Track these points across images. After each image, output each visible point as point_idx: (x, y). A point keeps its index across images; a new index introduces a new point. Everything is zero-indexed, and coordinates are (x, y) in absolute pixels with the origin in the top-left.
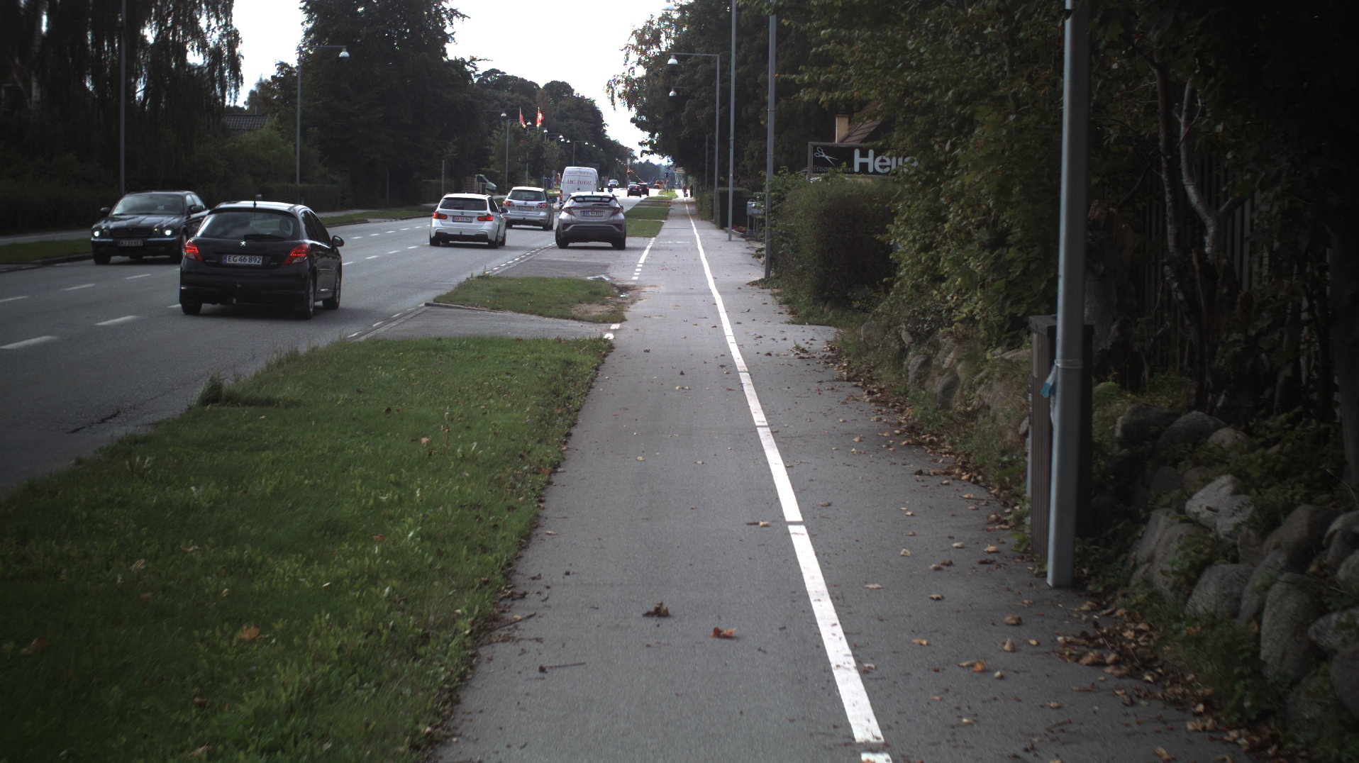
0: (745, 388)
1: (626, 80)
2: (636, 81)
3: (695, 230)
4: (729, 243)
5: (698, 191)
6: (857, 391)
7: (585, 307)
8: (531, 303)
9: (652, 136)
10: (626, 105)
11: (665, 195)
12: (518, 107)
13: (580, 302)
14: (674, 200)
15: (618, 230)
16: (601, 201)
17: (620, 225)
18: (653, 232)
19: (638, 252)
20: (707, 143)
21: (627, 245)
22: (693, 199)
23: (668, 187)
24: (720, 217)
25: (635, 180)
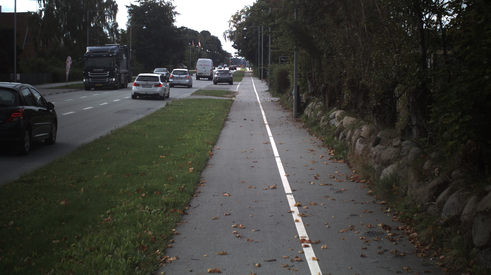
0: (260, 105)
1: (230, 31)
2: (233, 32)
3: (252, 80)
4: (262, 83)
5: (254, 68)
6: (280, 105)
7: (226, 95)
9: (239, 51)
10: (230, 40)
11: (243, 70)
12: (192, 40)
13: (224, 94)
14: (246, 71)
15: (231, 79)
16: (226, 71)
17: (231, 78)
18: (240, 80)
19: (237, 85)
21: (233, 84)
22: (252, 71)
23: (244, 67)
24: (259, 76)
25: (232, 64)
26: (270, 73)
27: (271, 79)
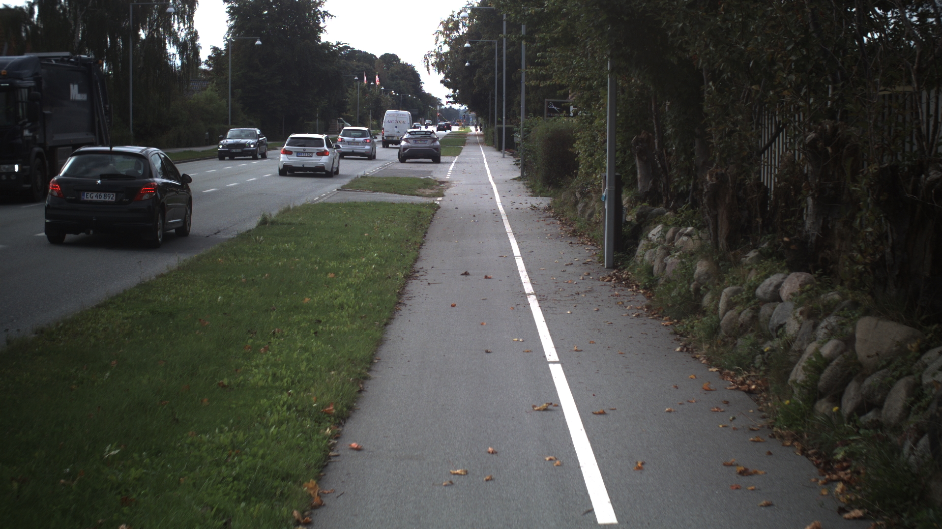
0: (504, 221)
1: (437, 54)
2: (443, 54)
3: (483, 152)
4: (503, 159)
5: (485, 127)
6: (555, 221)
7: (423, 190)
8: (393, 188)
9: (454, 91)
10: (437, 71)
11: (463, 131)
12: (363, 71)
13: (419, 188)
14: (469, 133)
15: (436, 152)
16: (425, 134)
17: (437, 148)
18: (457, 153)
19: (449, 164)
20: (490, 96)
21: (441, 161)
22: (481, 133)
23: (465, 125)
24: (497, 143)
25: (442, 120)
26: (524, 139)
27: (529, 151)
